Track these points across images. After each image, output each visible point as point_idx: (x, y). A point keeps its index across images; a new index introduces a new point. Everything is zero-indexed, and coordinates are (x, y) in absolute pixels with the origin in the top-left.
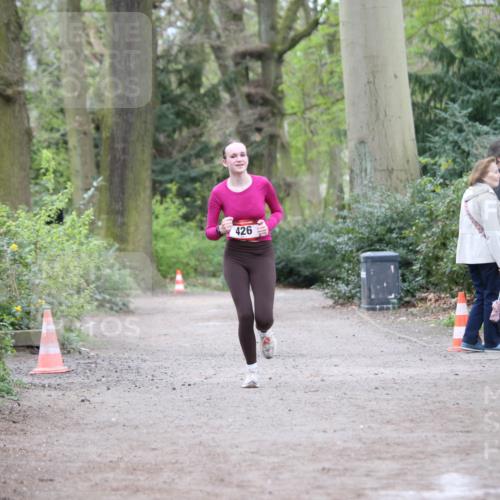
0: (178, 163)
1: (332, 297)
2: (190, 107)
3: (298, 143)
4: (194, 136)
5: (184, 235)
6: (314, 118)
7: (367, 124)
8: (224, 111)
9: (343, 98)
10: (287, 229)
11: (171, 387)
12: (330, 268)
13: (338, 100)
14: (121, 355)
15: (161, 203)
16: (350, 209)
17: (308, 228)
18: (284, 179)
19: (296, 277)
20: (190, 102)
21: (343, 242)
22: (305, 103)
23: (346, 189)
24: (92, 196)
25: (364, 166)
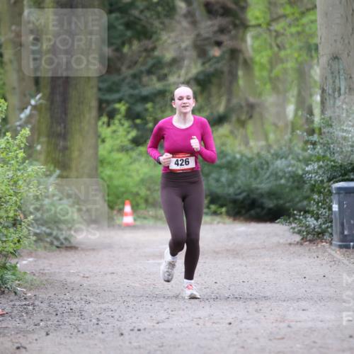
0: (127, 81)
1: (299, 232)
2: (141, 17)
3: (262, 58)
4: (146, 50)
5: (134, 161)
6: (282, 31)
8: (179, 22)
9: (315, 7)
10: (250, 155)
11: (118, 333)
12: (297, 199)
13: (308, 10)
14: (62, 296)
15: (109, 125)
16: (320, 134)
17: (272, 155)
18: (247, 100)
19: (258, 210)
20: (142, 12)
21: (313, 171)
22: (271, 13)
23: (317, 111)
24: (30, 116)
25: (337, 85)
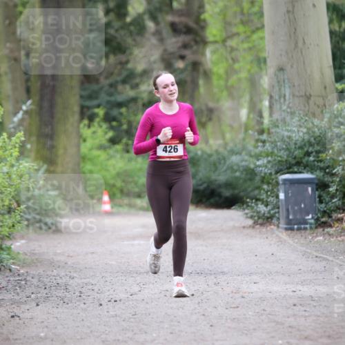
0: (105, 89)
1: (252, 217)
2: (117, 35)
3: (219, 69)
4: (121, 63)
5: (111, 157)
6: (235, 46)
7: (287, 53)
8: (149, 39)
9: (263, 26)
10: (209, 151)
11: (98, 304)
12: (250, 189)
13: (258, 29)
14: (50, 273)
15: (89, 127)
16: (269, 133)
17: (229, 152)
18: (207, 105)
19: (217, 199)
20: (117, 31)
21: (263, 165)
22: (226, 32)
23: (266, 114)
24: (22, 120)
25: (283, 92)
